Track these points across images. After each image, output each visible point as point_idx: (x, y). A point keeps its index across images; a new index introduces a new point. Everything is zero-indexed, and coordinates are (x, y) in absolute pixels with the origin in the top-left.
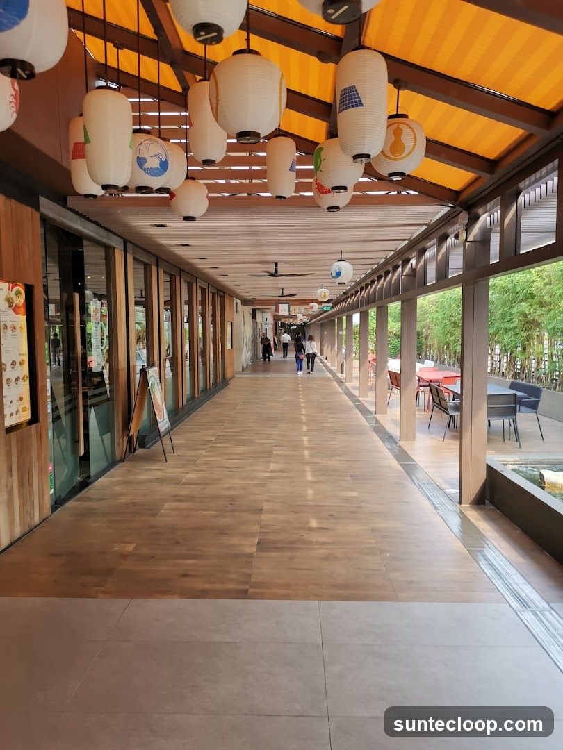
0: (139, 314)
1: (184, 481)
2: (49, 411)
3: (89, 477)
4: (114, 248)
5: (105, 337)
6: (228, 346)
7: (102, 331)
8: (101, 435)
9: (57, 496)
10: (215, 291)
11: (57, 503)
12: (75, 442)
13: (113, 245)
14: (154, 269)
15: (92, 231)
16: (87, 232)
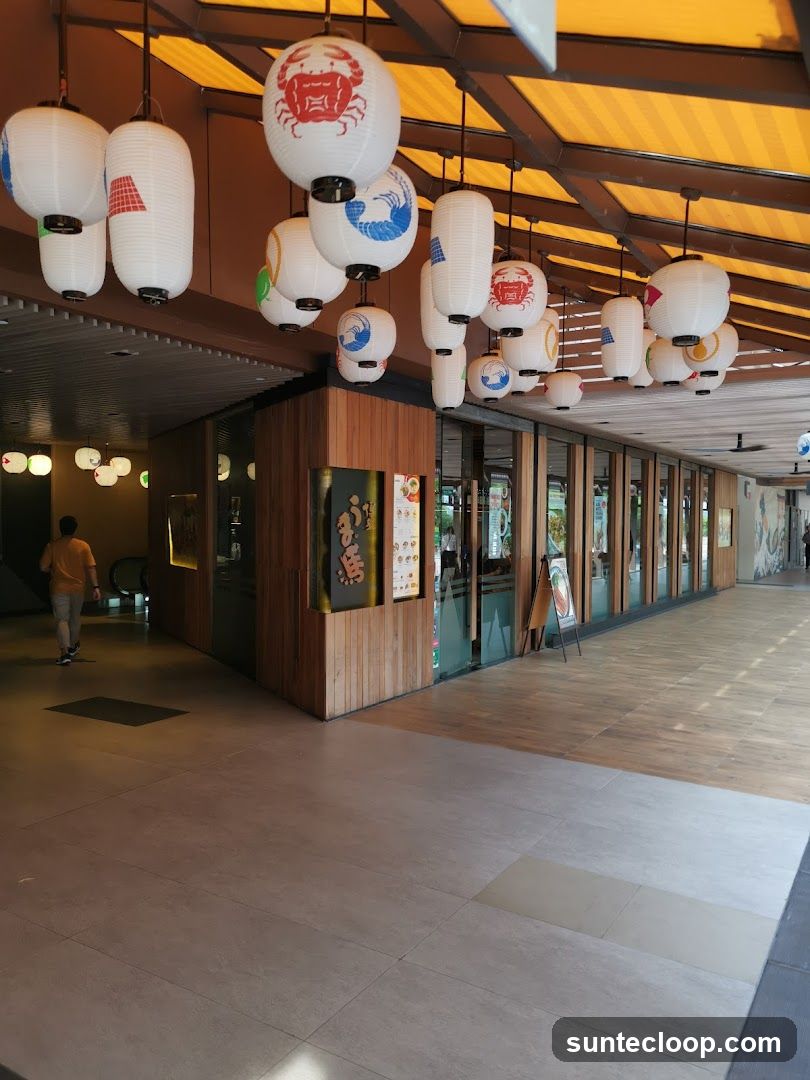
0: (557, 500)
1: (572, 678)
2: (437, 590)
3: (480, 664)
4: (522, 432)
5: (506, 524)
6: (723, 541)
7: (503, 517)
8: (501, 626)
9: (443, 671)
10: (695, 468)
11: (443, 677)
12: (467, 626)
13: (519, 428)
14: (580, 449)
15: (493, 419)
16: (486, 421)
